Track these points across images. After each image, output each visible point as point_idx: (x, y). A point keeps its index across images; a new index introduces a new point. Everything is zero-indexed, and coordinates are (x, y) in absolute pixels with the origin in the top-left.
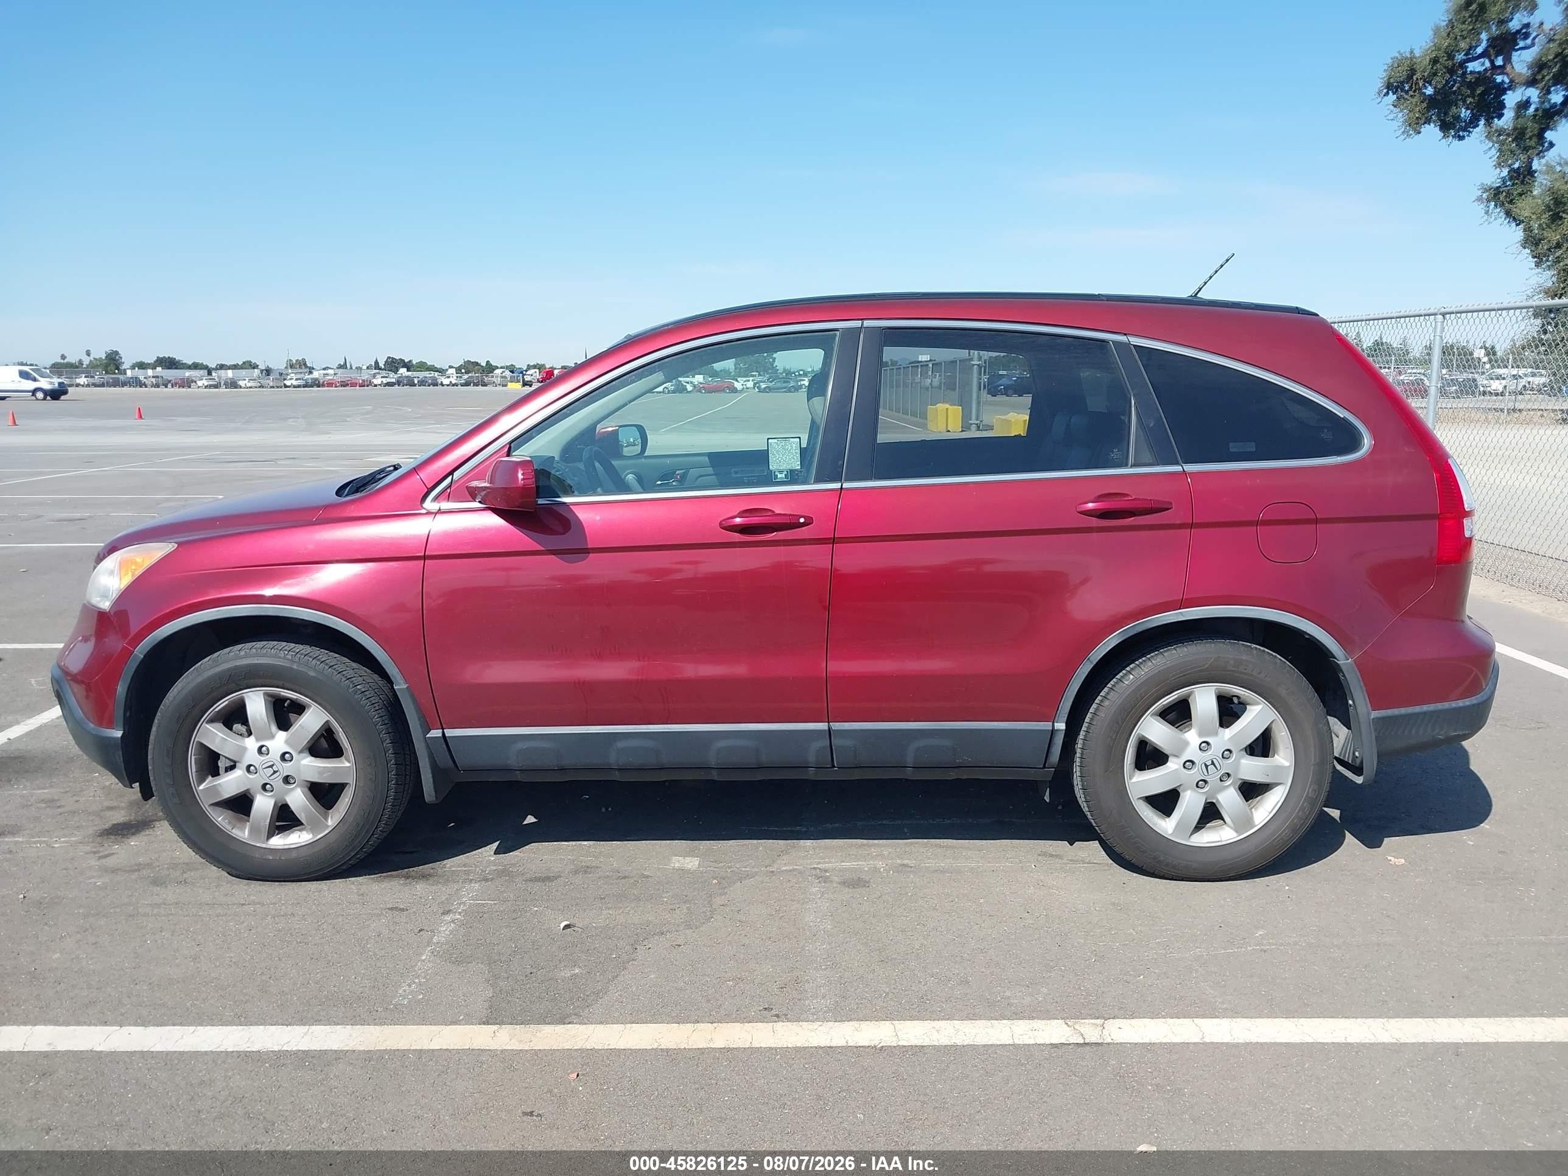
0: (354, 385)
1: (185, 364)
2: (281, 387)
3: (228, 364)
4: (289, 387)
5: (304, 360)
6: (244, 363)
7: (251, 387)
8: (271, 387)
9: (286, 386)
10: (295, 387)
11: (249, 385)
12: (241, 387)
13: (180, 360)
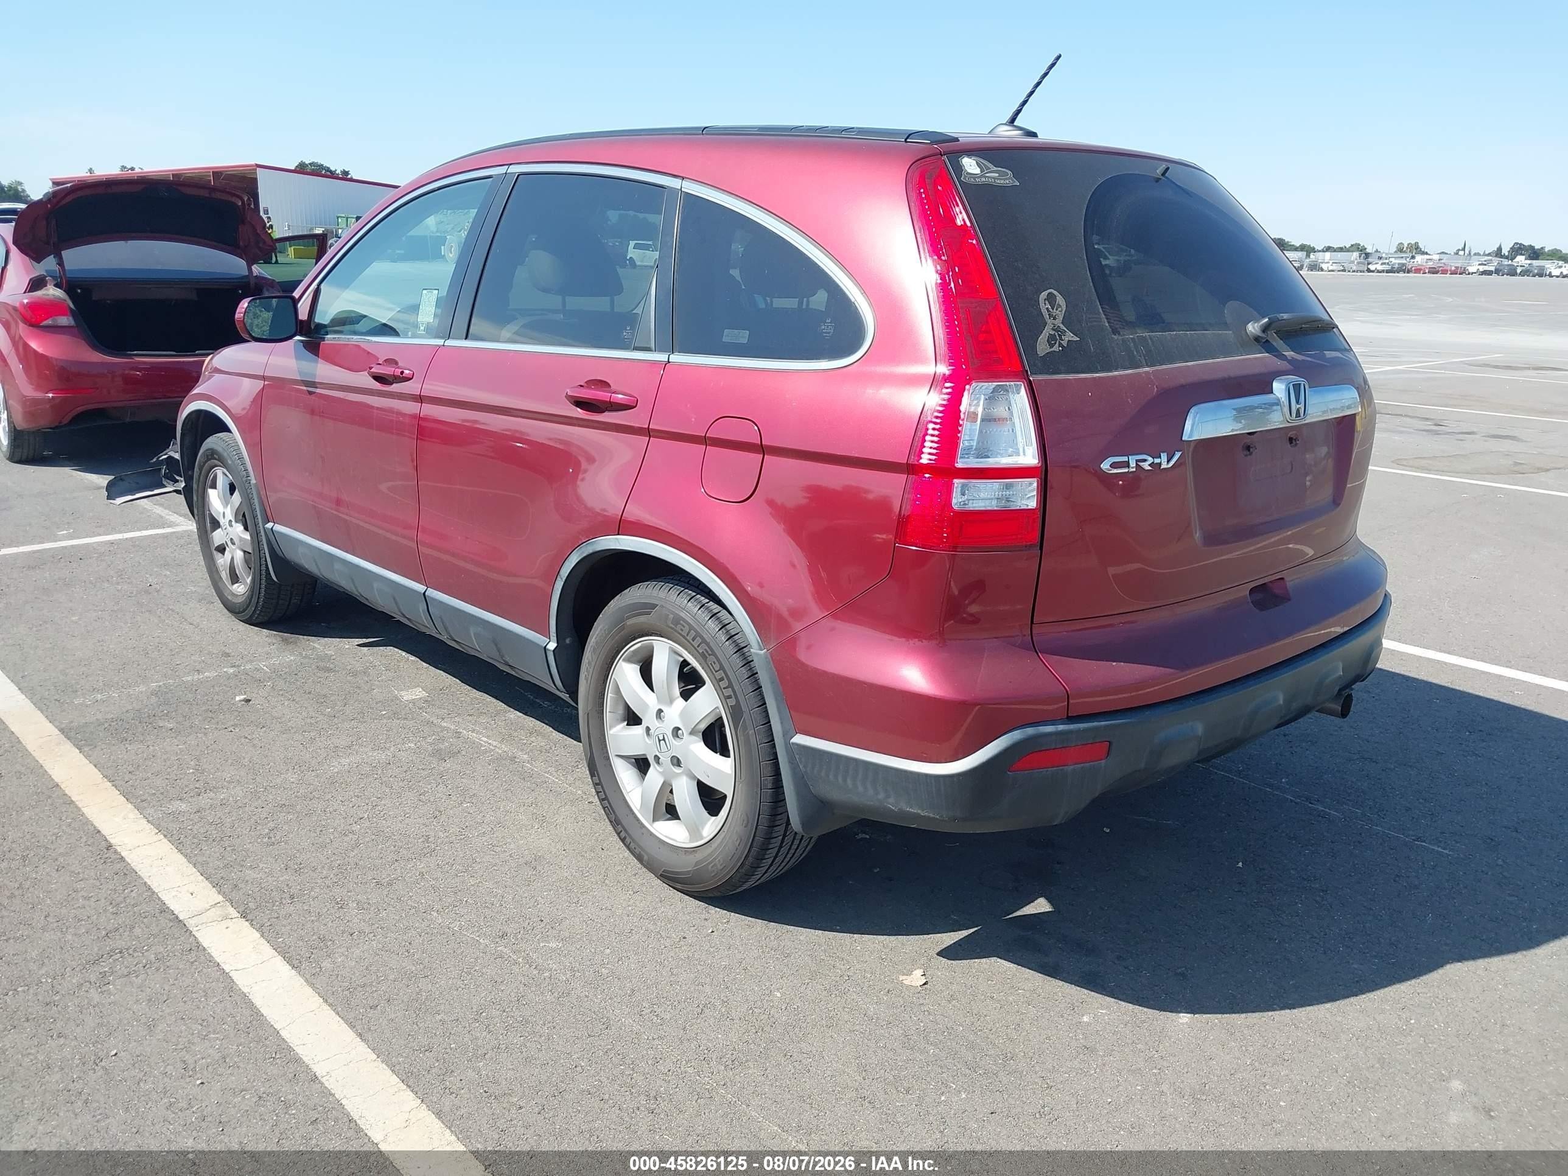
0: (1444, 272)
1: (1293, 245)
2: (1364, 272)
3: (1335, 247)
4: (1373, 271)
5: (1416, 243)
6: (1352, 245)
7: (1333, 271)
8: (1354, 271)
9: (1369, 271)
10: (1379, 272)
11: (1331, 268)
12: (1322, 270)
13: (1288, 242)
